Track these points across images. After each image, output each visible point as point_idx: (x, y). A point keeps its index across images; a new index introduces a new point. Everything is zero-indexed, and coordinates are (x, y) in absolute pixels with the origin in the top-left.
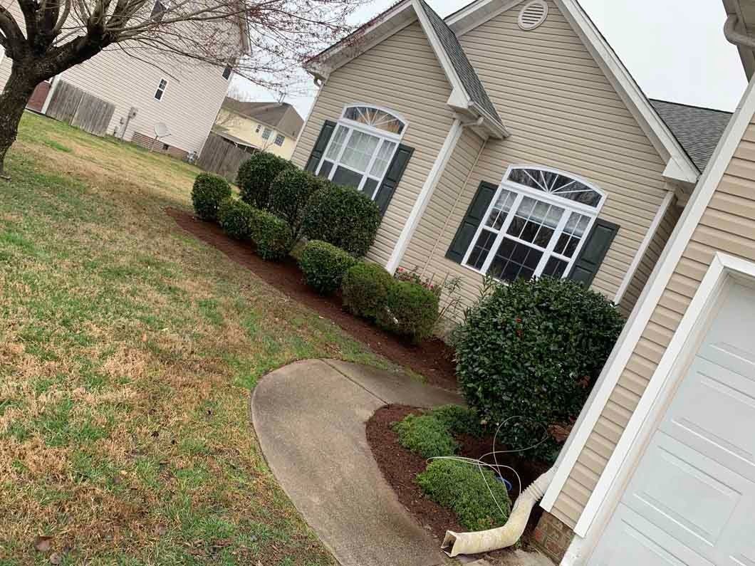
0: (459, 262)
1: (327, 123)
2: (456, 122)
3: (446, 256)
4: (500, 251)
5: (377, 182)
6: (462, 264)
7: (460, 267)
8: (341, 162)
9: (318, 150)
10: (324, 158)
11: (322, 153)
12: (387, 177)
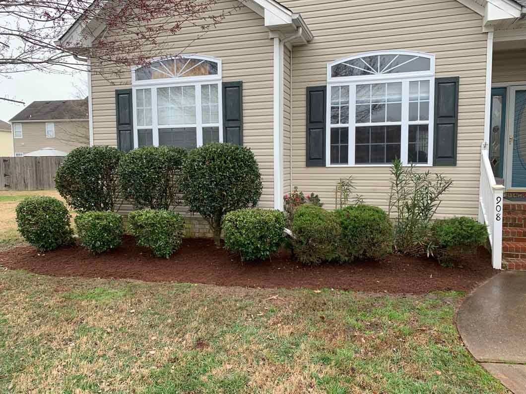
0: (324, 165)
1: (118, 93)
2: (276, 41)
3: (307, 166)
4: (358, 140)
5: (217, 128)
6: (327, 166)
7: (326, 169)
8: (159, 125)
9: (124, 122)
10: (136, 127)
11: (130, 123)
12: (226, 119)
